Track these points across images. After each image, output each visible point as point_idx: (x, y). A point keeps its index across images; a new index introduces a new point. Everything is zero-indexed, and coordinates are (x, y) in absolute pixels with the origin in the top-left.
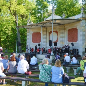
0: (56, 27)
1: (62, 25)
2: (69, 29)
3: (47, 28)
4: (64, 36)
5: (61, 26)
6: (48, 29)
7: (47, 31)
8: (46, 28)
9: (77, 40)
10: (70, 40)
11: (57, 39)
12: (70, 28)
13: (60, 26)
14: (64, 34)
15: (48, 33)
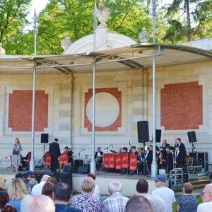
0: (115, 73)
1: (140, 70)
2: (166, 86)
3: (75, 75)
4: (145, 107)
5: (135, 71)
6: (80, 78)
7: (77, 86)
8: (70, 75)
9: (201, 124)
10: (172, 124)
11: (119, 118)
12: (169, 83)
13: (132, 71)
14: (145, 102)
15: (81, 93)
